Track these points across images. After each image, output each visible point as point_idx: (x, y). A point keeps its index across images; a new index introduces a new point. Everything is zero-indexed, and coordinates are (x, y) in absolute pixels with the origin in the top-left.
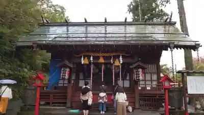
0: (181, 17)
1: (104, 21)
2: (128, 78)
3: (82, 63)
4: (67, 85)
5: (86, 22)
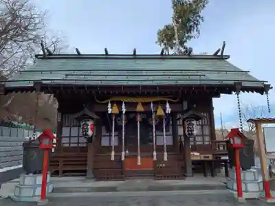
1: (132, 53)
3: (109, 112)
4: (85, 145)
5: (107, 54)
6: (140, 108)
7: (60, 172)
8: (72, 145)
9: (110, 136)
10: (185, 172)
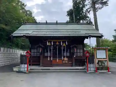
0: (95, 20)
1: (56, 22)
2: (68, 51)
4: (39, 55)
5: (47, 22)
6: (58, 43)
7: (31, 64)
8: (35, 56)
9: (48, 52)
10: (73, 65)
